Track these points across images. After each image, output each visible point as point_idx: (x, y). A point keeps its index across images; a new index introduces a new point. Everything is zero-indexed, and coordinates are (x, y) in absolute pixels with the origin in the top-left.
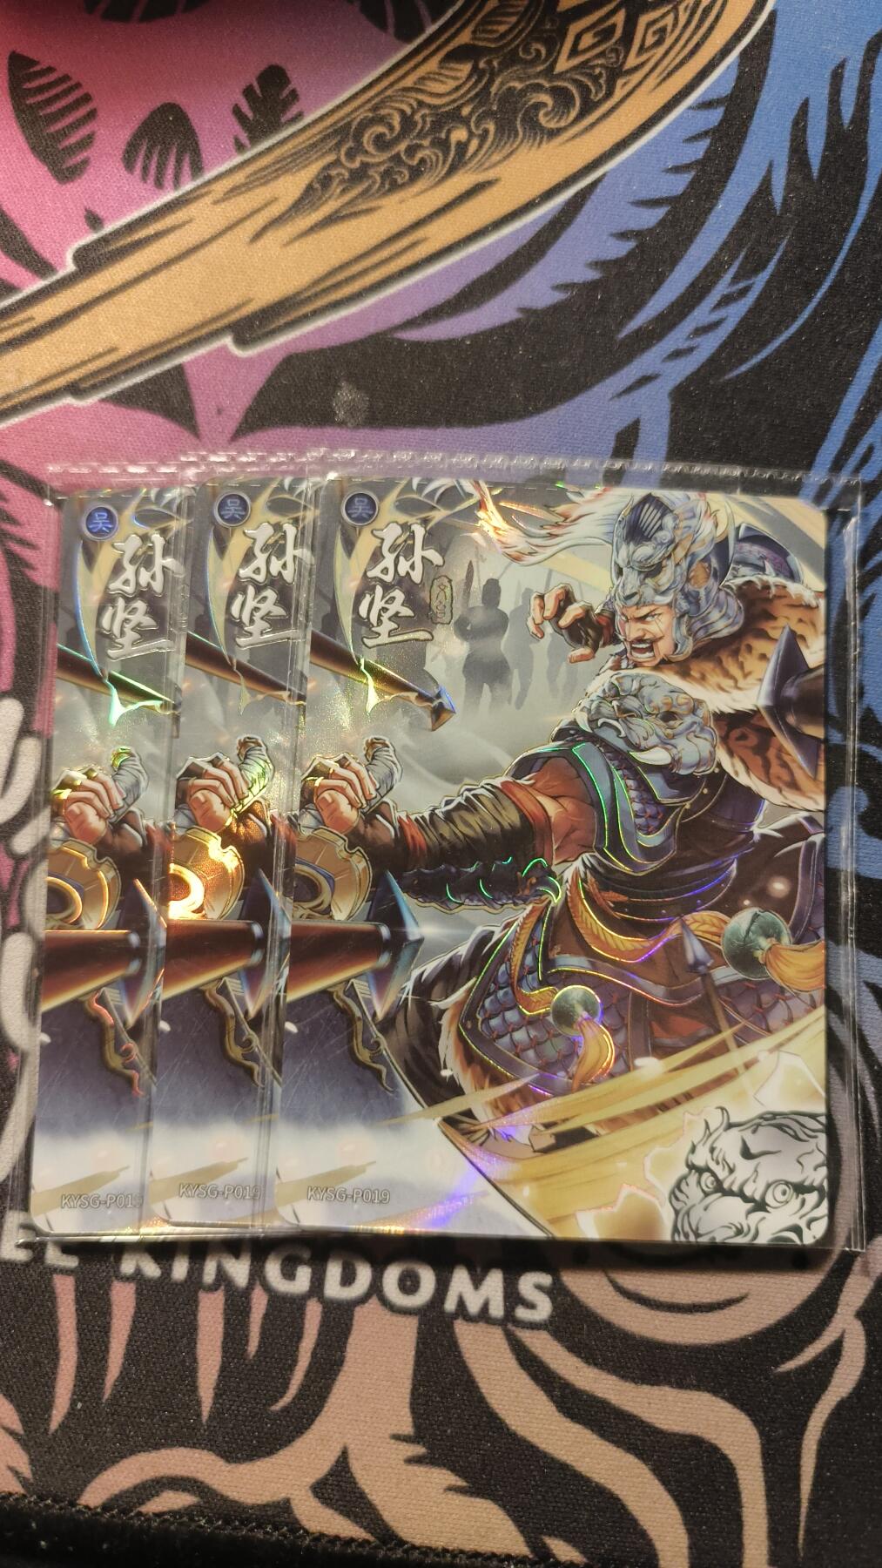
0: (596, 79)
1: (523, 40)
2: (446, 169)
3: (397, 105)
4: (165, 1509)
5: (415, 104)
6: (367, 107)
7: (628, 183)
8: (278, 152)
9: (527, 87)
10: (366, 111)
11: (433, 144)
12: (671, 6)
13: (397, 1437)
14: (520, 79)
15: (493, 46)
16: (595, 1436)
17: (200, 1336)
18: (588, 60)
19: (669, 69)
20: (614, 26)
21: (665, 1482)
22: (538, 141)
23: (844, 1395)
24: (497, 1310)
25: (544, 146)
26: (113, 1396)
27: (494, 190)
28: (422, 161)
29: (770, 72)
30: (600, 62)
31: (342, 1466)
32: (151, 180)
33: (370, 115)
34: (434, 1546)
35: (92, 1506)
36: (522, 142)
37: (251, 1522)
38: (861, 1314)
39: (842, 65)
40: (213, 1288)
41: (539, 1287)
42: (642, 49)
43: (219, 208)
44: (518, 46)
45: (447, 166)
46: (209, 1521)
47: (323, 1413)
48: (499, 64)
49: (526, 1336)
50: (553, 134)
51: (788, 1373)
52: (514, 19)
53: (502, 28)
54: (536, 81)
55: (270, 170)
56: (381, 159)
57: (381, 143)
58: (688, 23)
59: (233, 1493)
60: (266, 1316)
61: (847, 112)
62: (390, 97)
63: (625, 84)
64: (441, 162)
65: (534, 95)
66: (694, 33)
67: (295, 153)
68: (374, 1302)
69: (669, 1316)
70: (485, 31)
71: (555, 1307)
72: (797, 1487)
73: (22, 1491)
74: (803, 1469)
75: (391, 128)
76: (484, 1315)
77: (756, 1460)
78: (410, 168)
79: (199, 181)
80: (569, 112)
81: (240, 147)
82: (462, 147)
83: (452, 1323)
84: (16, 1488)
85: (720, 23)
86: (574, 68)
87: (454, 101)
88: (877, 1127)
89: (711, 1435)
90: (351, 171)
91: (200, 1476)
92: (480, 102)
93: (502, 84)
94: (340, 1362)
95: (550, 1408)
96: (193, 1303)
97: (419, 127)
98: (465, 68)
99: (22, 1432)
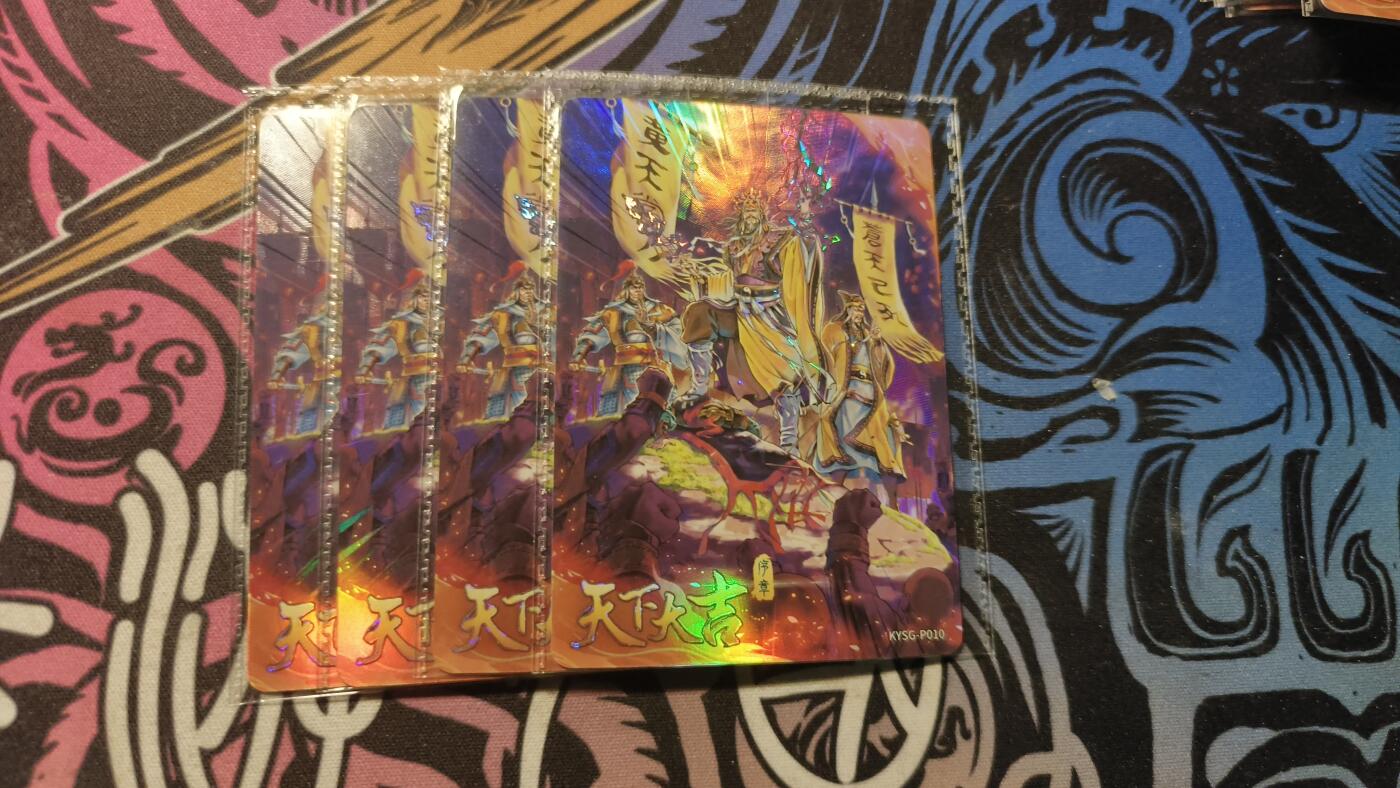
32: (333, 8)
43: (393, 27)
79: (374, 7)
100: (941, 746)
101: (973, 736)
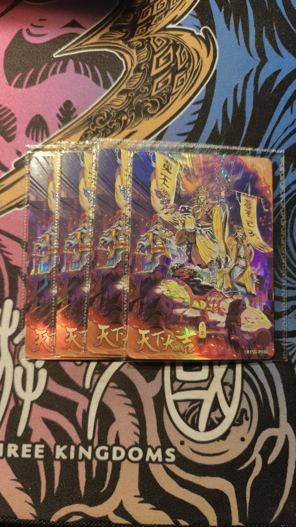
0: (164, 97)
1: (141, 86)
2: (121, 129)
3: (105, 110)
4: (74, 521)
5: (111, 110)
6: (96, 112)
7: (175, 129)
8: (71, 128)
9: (144, 101)
10: (96, 113)
11: (117, 121)
12: (184, 72)
13: (136, 496)
14: (141, 99)
15: (132, 89)
16: (189, 492)
17: (79, 474)
18: (161, 92)
19: (185, 92)
20: (168, 80)
21: (209, 502)
22: (148, 118)
23: (257, 475)
24: (160, 460)
25: (150, 119)
26: (57, 492)
27: (136, 134)
28: (114, 127)
29: (215, 91)
30: (165, 91)
31: (121, 505)
32: (35, 139)
33: (98, 114)
34: (148, 524)
35: (54, 521)
36: (143, 118)
37: (97, 522)
38: (260, 453)
39: (237, 86)
40: (82, 460)
41: (171, 452)
42: (177, 87)
44: (140, 88)
45: (122, 128)
46: (86, 523)
47: (115, 492)
48: (135, 94)
49: (168, 466)
50: (152, 115)
51: (241, 470)
52: (138, 80)
53: (135, 83)
54: (146, 99)
55: (69, 133)
56: (102, 127)
57: (102, 122)
58: (190, 76)
59: (92, 515)
60: (97, 467)
61: (239, 101)
62: (103, 108)
63: (172, 98)
64: (120, 126)
65: (146, 104)
66: (192, 80)
67: (77, 127)
68: (126, 460)
69: (208, 457)
70: (130, 84)
71: (176, 457)
72: (246, 501)
73: (35, 519)
74: (247, 496)
75: (104, 117)
76: (157, 461)
77: (234, 494)
78: (111, 129)
79: (49, 139)
80: (156, 108)
81: (60, 127)
82: (126, 121)
83: (148, 464)
84: (32, 518)
85: (200, 76)
86: (157, 94)
87: (122, 107)
88: (262, 400)
89: (221, 489)
90: (93, 132)
91: (83, 511)
92: (130, 107)
93: (136, 101)
94: (118, 477)
95: (177, 485)
96: (77, 465)
97: (112, 116)
98: (125, 97)
99: (33, 504)
100: (237, 422)
101: (250, 420)
